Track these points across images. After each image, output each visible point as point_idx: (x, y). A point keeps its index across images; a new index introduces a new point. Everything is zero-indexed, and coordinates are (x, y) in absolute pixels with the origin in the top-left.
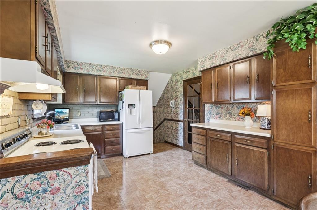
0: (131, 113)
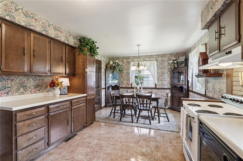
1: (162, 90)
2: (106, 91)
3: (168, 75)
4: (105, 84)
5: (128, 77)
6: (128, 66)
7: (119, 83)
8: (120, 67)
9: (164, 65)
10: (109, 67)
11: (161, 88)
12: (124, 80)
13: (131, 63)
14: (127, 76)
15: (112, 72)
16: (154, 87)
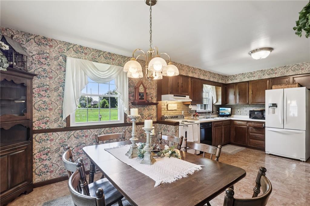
0: (274, 112)
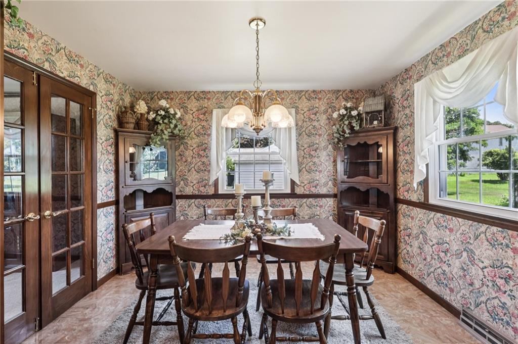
1: (311, 199)
2: (121, 213)
3: (329, 155)
4: (113, 184)
5: (204, 159)
6: (204, 123)
7: (172, 180)
8: (176, 126)
9: (316, 123)
10: (134, 121)
11: (308, 193)
12: (189, 171)
13: (215, 112)
14: (200, 156)
15: (145, 140)
16: (289, 192)
